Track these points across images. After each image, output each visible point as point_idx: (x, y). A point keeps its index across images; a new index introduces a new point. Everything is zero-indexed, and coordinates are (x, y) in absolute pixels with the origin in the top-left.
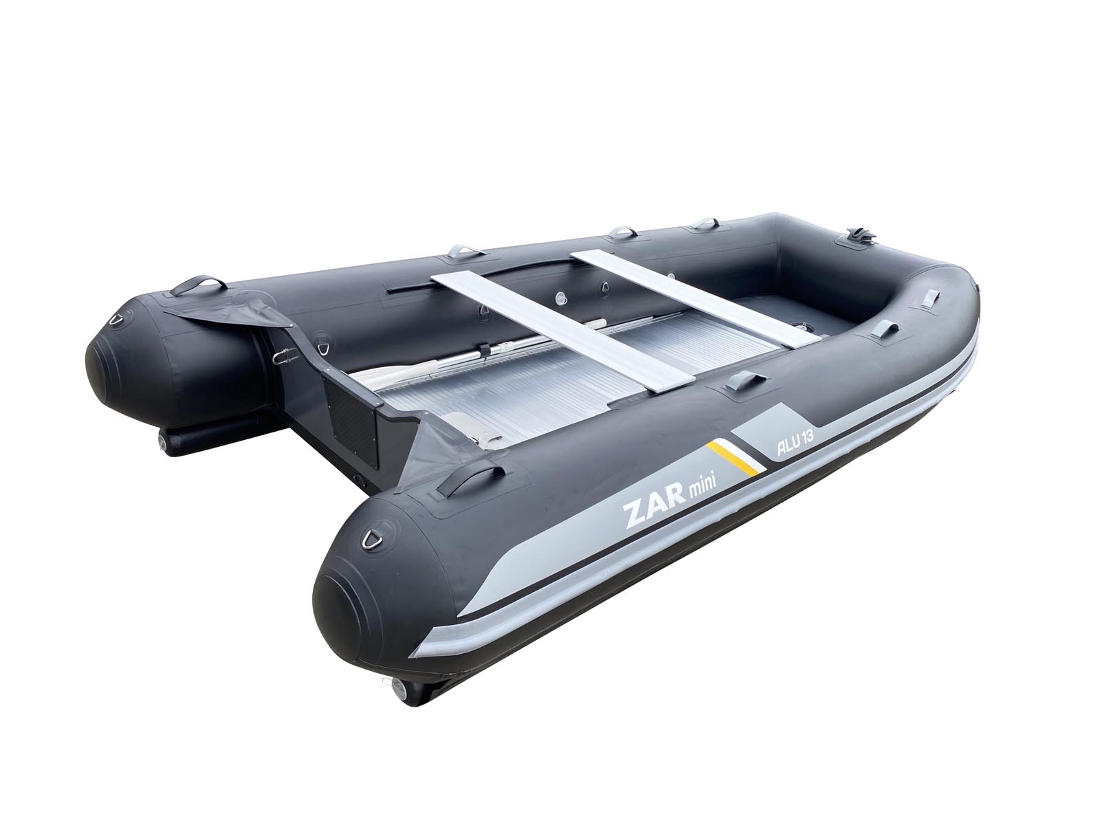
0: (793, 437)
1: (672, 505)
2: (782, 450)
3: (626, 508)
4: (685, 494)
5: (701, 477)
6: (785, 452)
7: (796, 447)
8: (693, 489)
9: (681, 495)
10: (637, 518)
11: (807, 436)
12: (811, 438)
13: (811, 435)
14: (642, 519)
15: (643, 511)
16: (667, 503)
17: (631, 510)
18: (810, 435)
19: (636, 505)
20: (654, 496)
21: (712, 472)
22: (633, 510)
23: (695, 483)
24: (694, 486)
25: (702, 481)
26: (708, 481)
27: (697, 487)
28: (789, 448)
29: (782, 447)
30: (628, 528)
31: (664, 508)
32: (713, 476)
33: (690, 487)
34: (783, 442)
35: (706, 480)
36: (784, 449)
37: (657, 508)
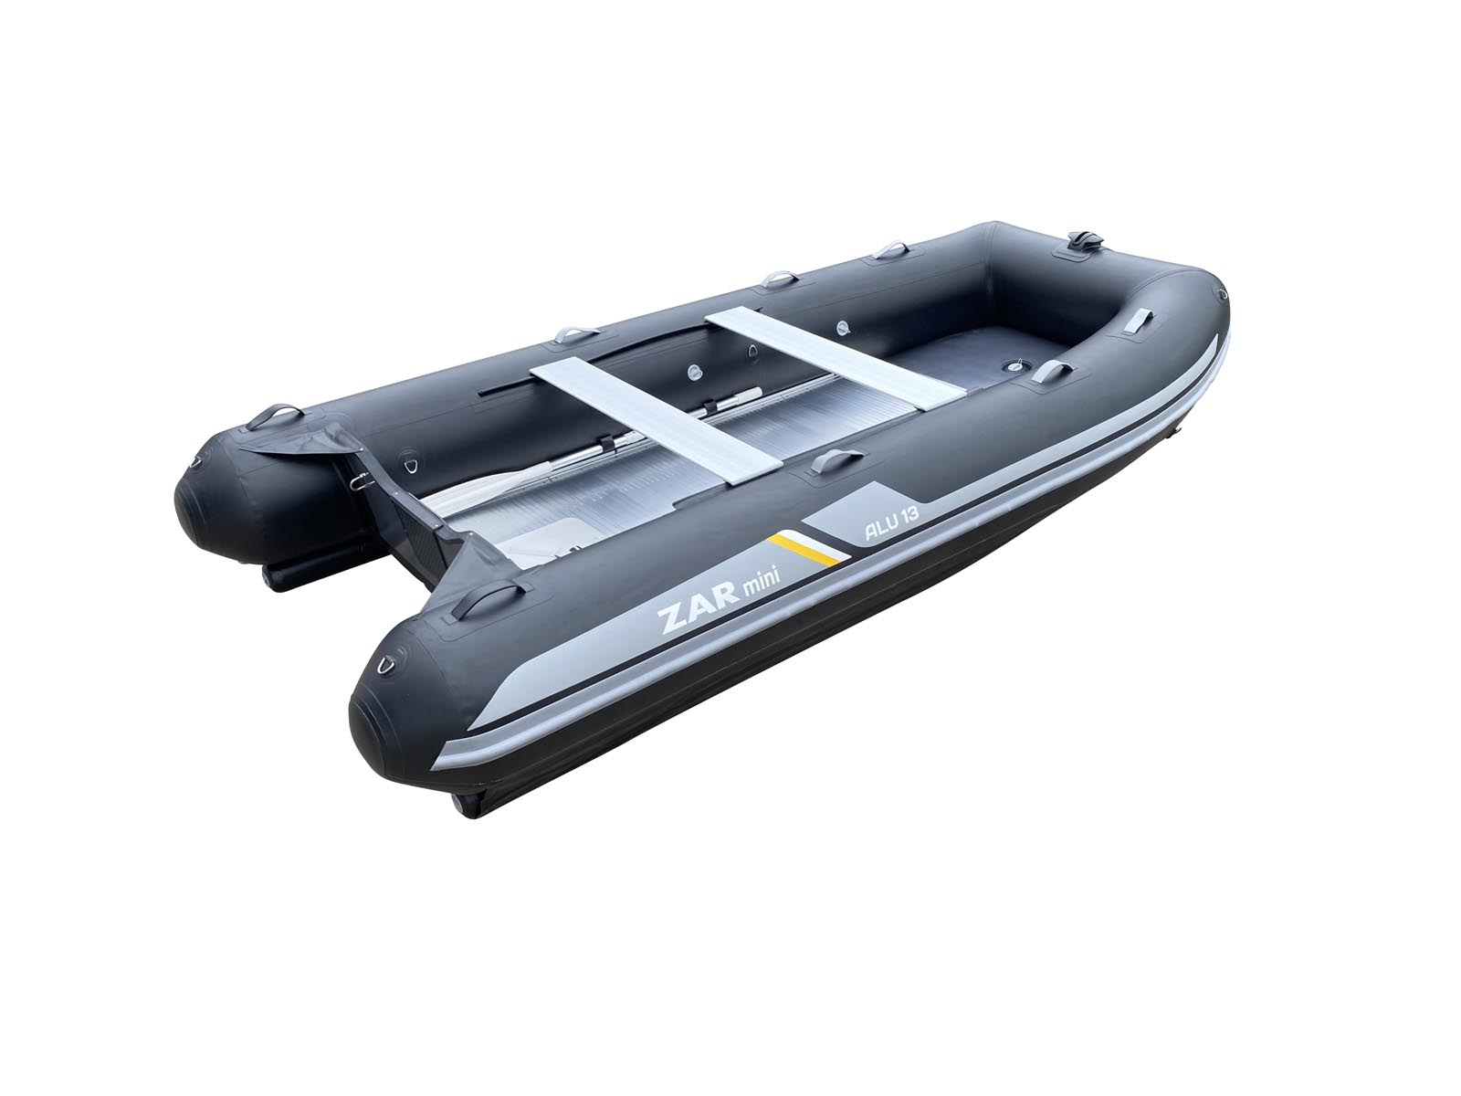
0: (887, 519)
1: (721, 605)
2: (872, 534)
3: (661, 613)
4: (738, 592)
5: (759, 573)
6: (876, 535)
7: (892, 528)
8: (748, 587)
9: (733, 594)
10: (676, 623)
11: (909, 515)
12: (914, 516)
13: (915, 512)
14: (684, 623)
15: (683, 614)
16: (714, 604)
17: (667, 616)
18: (913, 513)
19: (674, 609)
20: (697, 599)
21: (774, 567)
22: (670, 617)
23: (750, 580)
24: (750, 583)
25: (761, 578)
26: (769, 578)
27: (754, 584)
28: (882, 530)
29: (871, 530)
30: (664, 633)
31: (711, 610)
32: (776, 572)
33: (745, 586)
34: (873, 525)
35: (766, 576)
36: (875, 533)
37: (702, 611)
